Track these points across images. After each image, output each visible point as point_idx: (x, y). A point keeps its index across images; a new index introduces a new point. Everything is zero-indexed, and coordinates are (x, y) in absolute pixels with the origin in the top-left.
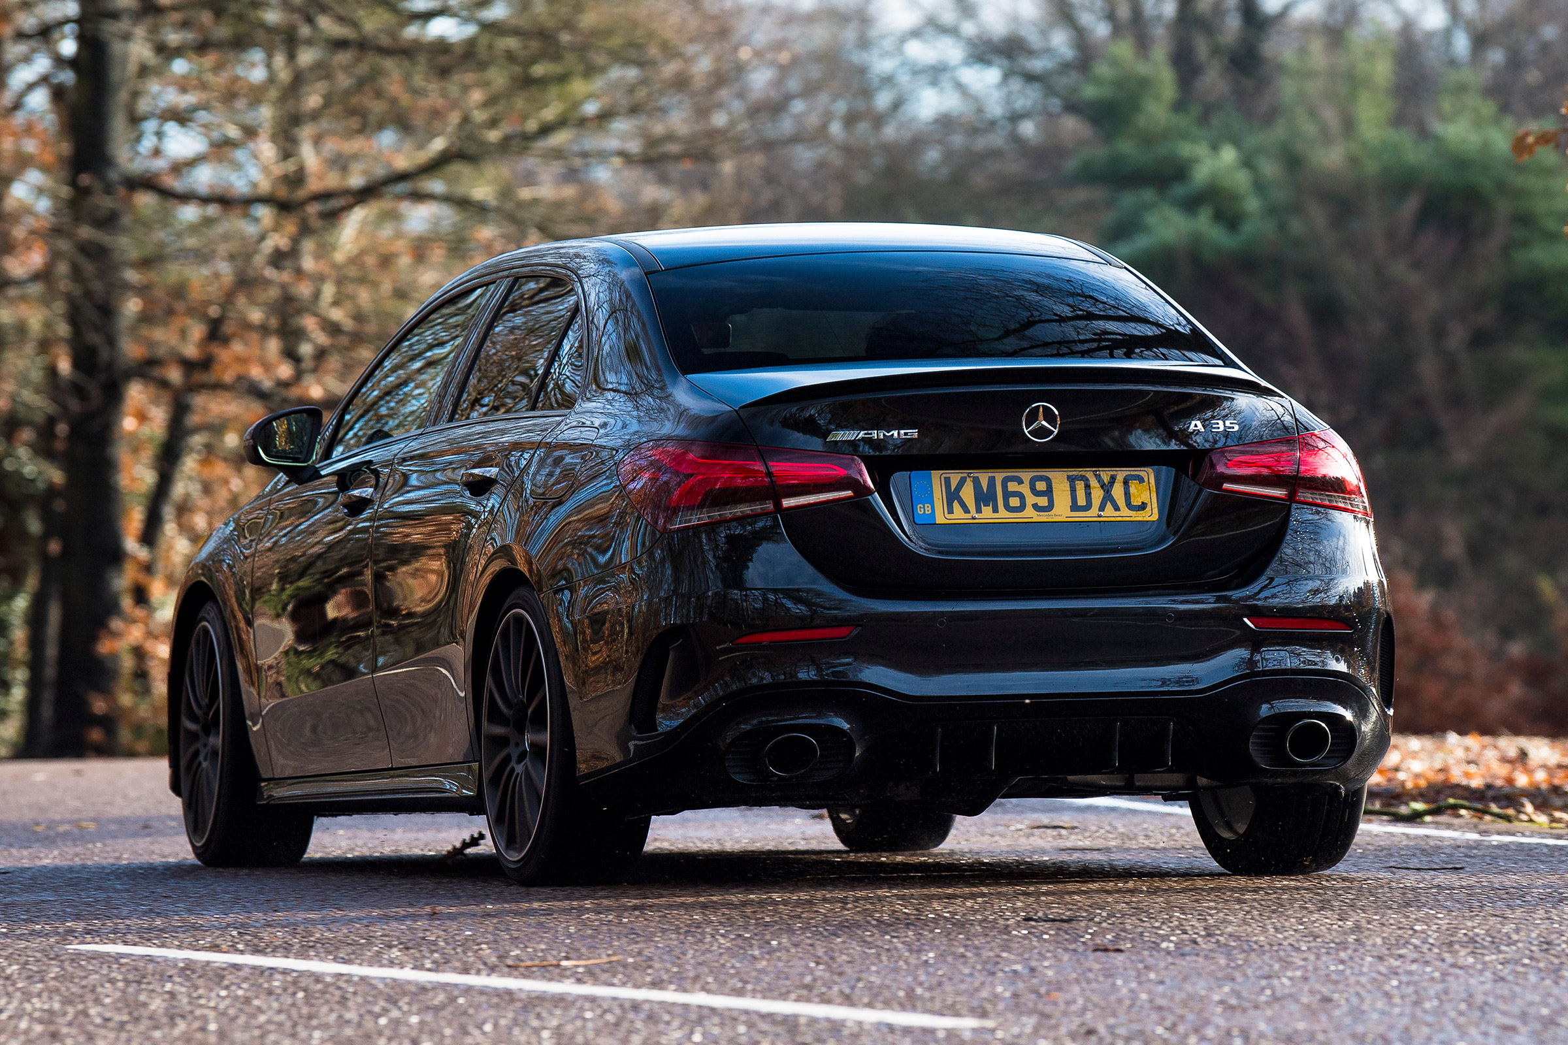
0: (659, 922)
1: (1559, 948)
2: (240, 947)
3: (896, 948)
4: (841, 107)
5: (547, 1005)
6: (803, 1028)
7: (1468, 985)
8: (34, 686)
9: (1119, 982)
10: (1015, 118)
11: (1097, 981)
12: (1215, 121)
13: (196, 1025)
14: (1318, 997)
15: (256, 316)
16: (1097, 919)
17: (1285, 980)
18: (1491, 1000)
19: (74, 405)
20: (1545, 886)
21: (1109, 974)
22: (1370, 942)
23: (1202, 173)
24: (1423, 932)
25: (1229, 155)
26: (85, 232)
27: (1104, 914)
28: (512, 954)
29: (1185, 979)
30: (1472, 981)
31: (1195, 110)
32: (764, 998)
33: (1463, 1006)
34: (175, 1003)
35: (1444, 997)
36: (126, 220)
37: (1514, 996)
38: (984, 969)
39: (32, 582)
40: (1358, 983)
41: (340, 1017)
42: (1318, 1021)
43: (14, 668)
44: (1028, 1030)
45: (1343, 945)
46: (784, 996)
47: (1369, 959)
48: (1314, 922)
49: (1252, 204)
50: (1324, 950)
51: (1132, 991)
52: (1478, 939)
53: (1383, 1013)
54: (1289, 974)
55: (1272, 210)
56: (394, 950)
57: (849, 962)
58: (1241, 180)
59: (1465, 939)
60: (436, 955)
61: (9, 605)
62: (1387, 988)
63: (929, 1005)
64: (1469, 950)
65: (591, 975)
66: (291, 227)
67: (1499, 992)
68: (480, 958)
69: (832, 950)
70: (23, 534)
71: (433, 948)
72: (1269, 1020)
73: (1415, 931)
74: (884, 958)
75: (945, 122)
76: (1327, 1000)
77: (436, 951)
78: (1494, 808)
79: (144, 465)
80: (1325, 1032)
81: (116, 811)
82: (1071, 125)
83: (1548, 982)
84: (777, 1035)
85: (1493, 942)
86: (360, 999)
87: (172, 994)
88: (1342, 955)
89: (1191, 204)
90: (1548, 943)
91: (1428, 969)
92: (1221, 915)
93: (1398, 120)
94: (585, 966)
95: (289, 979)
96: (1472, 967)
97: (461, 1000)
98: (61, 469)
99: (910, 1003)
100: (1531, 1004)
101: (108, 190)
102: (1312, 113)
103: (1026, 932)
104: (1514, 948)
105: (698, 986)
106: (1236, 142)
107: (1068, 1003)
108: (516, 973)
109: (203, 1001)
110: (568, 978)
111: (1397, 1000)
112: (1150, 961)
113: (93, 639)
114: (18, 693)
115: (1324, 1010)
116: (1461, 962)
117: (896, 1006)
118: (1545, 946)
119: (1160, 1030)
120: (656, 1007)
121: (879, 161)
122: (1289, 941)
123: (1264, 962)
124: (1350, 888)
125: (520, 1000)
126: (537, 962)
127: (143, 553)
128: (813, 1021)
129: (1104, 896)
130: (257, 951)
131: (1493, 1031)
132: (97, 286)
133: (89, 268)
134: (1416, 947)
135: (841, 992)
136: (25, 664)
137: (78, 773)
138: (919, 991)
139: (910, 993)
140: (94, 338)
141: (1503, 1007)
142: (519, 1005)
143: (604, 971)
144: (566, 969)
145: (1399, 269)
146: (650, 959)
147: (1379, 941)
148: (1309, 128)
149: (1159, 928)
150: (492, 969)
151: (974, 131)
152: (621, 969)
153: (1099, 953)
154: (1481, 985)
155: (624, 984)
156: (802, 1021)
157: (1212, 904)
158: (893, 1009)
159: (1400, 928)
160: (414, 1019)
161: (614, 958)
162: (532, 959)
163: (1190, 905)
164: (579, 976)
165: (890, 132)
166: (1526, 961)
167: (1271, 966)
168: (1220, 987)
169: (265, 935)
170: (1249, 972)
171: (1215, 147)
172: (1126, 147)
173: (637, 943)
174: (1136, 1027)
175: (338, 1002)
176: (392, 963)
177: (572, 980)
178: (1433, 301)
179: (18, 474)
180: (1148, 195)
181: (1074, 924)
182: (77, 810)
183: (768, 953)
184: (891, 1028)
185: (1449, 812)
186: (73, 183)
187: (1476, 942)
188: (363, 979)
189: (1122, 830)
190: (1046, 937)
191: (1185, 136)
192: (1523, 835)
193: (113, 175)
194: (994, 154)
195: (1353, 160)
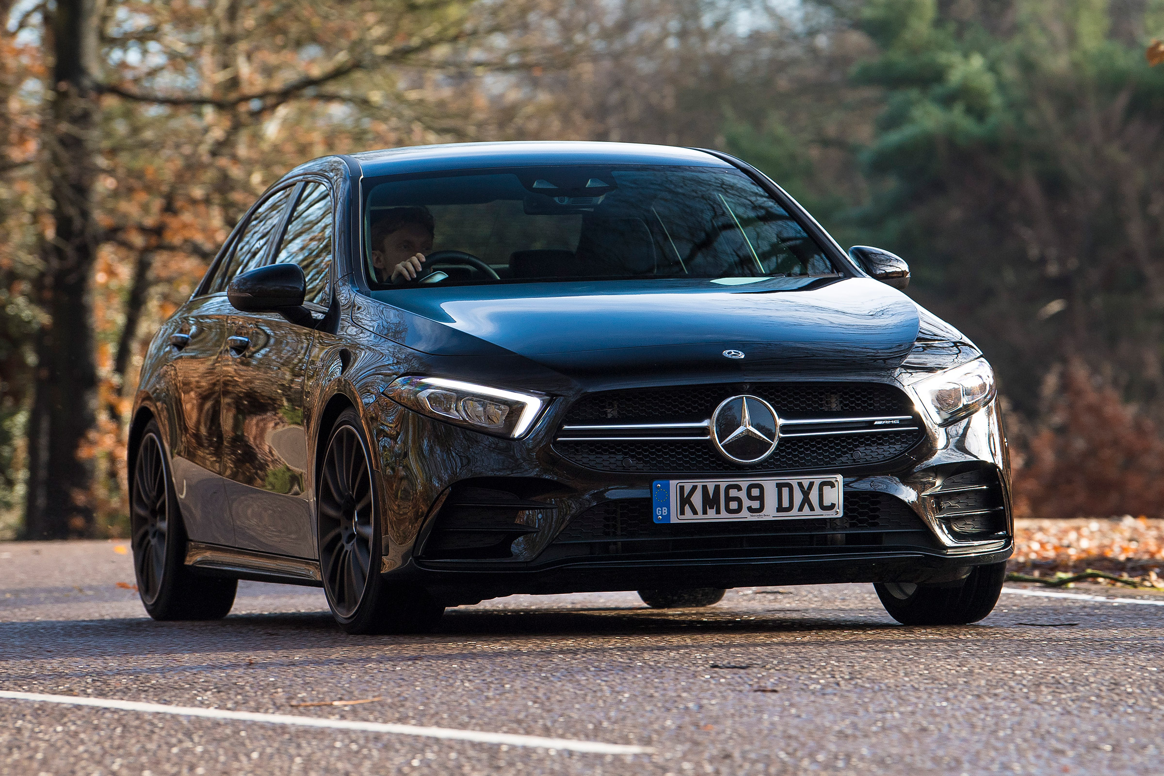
0: (425, 669)
1: (1123, 688)
2: (89, 691)
3: (601, 690)
4: (674, 25)
5: (309, 736)
6: (502, 755)
7: (1040, 717)
8: (31, 483)
9: (765, 716)
10: (812, 33)
11: (748, 716)
12: (968, 36)
13: (27, 754)
14: (918, 727)
15: (198, 192)
16: (768, 667)
17: (897, 715)
18: (1053, 730)
19: (55, 263)
20: (1134, 638)
21: (759, 710)
22: (976, 683)
23: (955, 77)
24: (1021, 675)
25: (977, 62)
26: (64, 127)
27: (775, 662)
28: (300, 696)
29: (819, 713)
30: (1044, 715)
31: (952, 27)
32: (482, 730)
33: (1029, 735)
34: (18, 737)
35: (1016, 727)
36: (97, 117)
37: (1073, 725)
38: (664, 707)
39: (28, 402)
40: (954, 716)
41: (143, 747)
42: (910, 747)
43: (17, 470)
44: (679, 755)
45: (953, 687)
46: (496, 730)
47: (969, 697)
48: (938, 668)
49: (996, 101)
50: (936, 690)
51: (772, 724)
52: (1062, 681)
53: (965, 740)
54: (902, 709)
55: (1011, 105)
56: (209, 693)
57: (560, 701)
58: (987, 81)
59: (1052, 681)
60: (239, 697)
61: (12, 421)
62: (974, 720)
63: (608, 736)
64: (1051, 690)
65: (355, 713)
66: (226, 123)
67: (1062, 723)
68: (272, 700)
69: (551, 692)
70: (23, 365)
71: (240, 691)
72: (873, 746)
73: (1015, 675)
74: (589, 698)
75: (756, 37)
76: (924, 730)
77: (240, 694)
78: (1125, 576)
79: (116, 310)
80: (912, 755)
81: (49, 583)
82: (856, 39)
83: (1104, 715)
84: (479, 760)
85: (1073, 683)
86: (163, 733)
87: (19, 730)
88: (951, 694)
89: (948, 101)
90: (1115, 684)
91: (1013, 705)
92: (867, 662)
93: (1113, 33)
94: (353, 705)
95: (116, 716)
96: (1049, 703)
97: (243, 734)
98: (49, 313)
99: (596, 735)
100: (1083, 733)
101: (83, 94)
102: (1044, 29)
103: (708, 677)
104: (1087, 688)
105: (434, 721)
106: (983, 52)
107: (718, 733)
108: (295, 711)
109: (41, 735)
110: (333, 715)
111: (978, 730)
112: (797, 699)
113: (75, 446)
114: (20, 490)
115: (918, 739)
116: (1042, 699)
117: (582, 736)
118: (1113, 686)
119: (782, 755)
120: (393, 738)
121: (704, 68)
122: (912, 683)
123: (885, 699)
124: (978, 640)
125: (289, 733)
126: (315, 703)
127: (116, 379)
128: (513, 747)
129: (782, 647)
130: (101, 694)
131: (1046, 754)
132: (71, 169)
133: (65, 155)
134: (1011, 687)
135: (545, 725)
136: (24, 466)
137: (37, 552)
138: (605, 724)
139: (598, 727)
140: (72, 211)
141: (1060, 735)
142: (287, 736)
143: (365, 709)
144: (336, 707)
145: (1114, 152)
146: (406, 699)
147: (983, 682)
148: (1041, 40)
149: (814, 673)
150: (278, 708)
151: (780, 44)
152: (379, 708)
153: (759, 693)
154: (1048, 718)
155: (376, 720)
156: (504, 748)
157: (864, 654)
158: (580, 740)
159: (1004, 672)
160: (199, 749)
161: (376, 699)
162: (312, 700)
163: (846, 654)
164: (344, 713)
165: (712, 46)
166: (1093, 698)
167: (890, 703)
168: (843, 720)
169: (113, 682)
170: (871, 709)
171: (966, 56)
172: (897, 56)
173: (400, 686)
174: (765, 752)
175: (146, 736)
176: (202, 704)
177: (337, 716)
178: (1140, 177)
179: (17, 317)
180: (914, 93)
181: (748, 671)
182: (22, 582)
183: (500, 694)
184: (571, 753)
185: (1090, 579)
186: (55, 89)
187: (1060, 683)
188: (173, 716)
189: (825, 595)
190: (723, 680)
191: (942, 47)
192: (1142, 598)
193: (87, 83)
194: (794, 62)
195: (1076, 65)
